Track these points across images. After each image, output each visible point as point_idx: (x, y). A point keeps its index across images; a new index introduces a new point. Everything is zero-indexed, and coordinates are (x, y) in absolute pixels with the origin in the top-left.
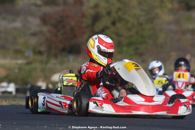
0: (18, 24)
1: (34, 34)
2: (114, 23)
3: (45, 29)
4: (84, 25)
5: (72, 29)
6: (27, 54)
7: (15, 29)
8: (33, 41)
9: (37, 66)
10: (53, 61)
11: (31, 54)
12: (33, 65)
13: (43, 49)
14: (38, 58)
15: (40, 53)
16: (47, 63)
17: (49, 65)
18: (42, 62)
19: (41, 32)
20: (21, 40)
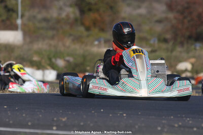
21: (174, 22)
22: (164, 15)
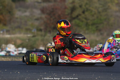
0: (27, 14)
1: (37, 19)
2: (83, 12)
3: (43, 16)
4: (67, 13)
5: (59, 16)
6: (33, 31)
7: (26, 16)
8: (37, 23)
9: (39, 38)
10: (48, 35)
11: (36, 31)
12: (37, 37)
13: (42, 28)
14: (40, 33)
15: (41, 30)
16: (45, 36)
17: (46, 37)
18: (42, 35)
19: (41, 18)
20: (30, 23)
21: (45, 19)
22: (39, 16)
